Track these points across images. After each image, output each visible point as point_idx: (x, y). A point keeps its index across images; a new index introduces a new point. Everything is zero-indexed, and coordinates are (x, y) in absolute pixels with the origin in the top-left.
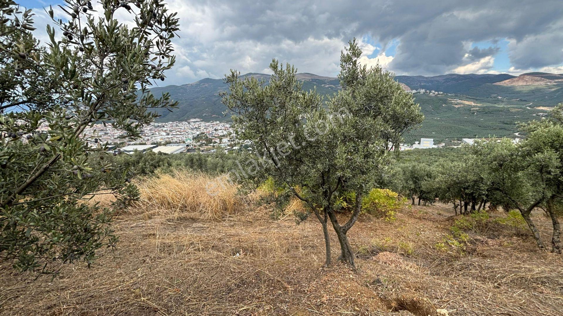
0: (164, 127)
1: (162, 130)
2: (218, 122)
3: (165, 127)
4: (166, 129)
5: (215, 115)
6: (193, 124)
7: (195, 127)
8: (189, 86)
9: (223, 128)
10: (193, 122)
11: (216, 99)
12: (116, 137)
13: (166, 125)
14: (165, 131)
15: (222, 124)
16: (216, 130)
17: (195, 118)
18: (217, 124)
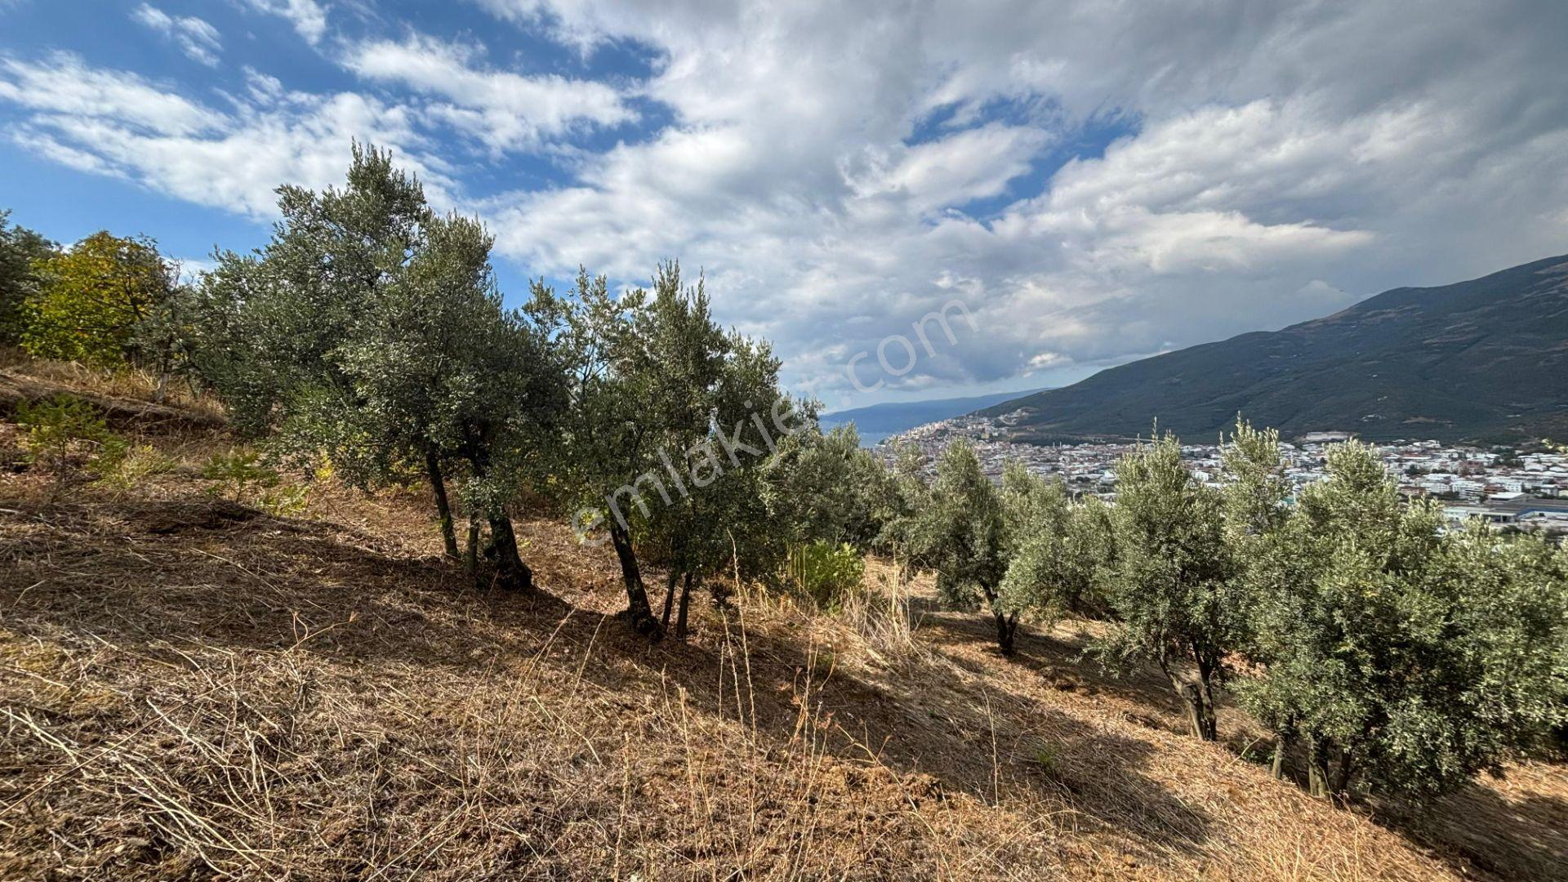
0: (1208, 456)
1: (1201, 465)
2: (1433, 444)
3: (1213, 456)
4: (1212, 462)
5: (1421, 419)
6: (1313, 449)
7: (1319, 459)
8: (1313, 325)
9: (1455, 465)
10: (1318, 443)
11: (1434, 357)
12: (1073, 478)
13: (1218, 452)
14: (1209, 469)
15: (1454, 452)
16: (1413, 472)
17: (1326, 430)
18: (1424, 452)
